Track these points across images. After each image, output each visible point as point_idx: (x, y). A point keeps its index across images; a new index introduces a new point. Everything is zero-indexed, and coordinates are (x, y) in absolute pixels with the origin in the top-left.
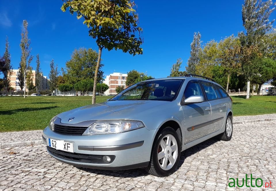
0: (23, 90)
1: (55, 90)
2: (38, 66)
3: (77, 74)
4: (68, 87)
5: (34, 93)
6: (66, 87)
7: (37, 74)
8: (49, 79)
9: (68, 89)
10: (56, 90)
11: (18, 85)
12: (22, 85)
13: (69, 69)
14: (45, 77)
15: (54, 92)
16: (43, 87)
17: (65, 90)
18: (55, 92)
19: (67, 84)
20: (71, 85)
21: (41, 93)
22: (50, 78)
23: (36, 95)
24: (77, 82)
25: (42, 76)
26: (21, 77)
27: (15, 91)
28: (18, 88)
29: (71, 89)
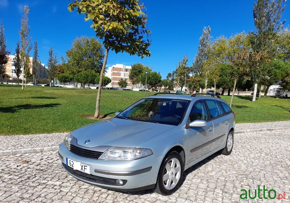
0: (19, 78)
1: (53, 80)
2: (36, 53)
3: (78, 64)
4: (68, 78)
5: (31, 82)
6: (66, 77)
7: (35, 62)
8: (47, 68)
9: (68, 80)
10: (55, 79)
11: (14, 72)
12: (18, 72)
13: (69, 59)
14: (43, 65)
15: (52, 82)
16: (40, 76)
17: (65, 80)
18: (54, 81)
19: (67, 74)
20: (71, 76)
21: (39, 82)
22: (49, 66)
23: (32, 85)
24: (78, 73)
25: (40, 64)
26: (17, 64)
27: (11, 79)
28: (15, 75)
29: (71, 80)
